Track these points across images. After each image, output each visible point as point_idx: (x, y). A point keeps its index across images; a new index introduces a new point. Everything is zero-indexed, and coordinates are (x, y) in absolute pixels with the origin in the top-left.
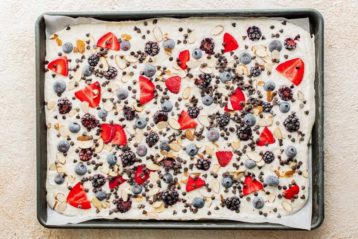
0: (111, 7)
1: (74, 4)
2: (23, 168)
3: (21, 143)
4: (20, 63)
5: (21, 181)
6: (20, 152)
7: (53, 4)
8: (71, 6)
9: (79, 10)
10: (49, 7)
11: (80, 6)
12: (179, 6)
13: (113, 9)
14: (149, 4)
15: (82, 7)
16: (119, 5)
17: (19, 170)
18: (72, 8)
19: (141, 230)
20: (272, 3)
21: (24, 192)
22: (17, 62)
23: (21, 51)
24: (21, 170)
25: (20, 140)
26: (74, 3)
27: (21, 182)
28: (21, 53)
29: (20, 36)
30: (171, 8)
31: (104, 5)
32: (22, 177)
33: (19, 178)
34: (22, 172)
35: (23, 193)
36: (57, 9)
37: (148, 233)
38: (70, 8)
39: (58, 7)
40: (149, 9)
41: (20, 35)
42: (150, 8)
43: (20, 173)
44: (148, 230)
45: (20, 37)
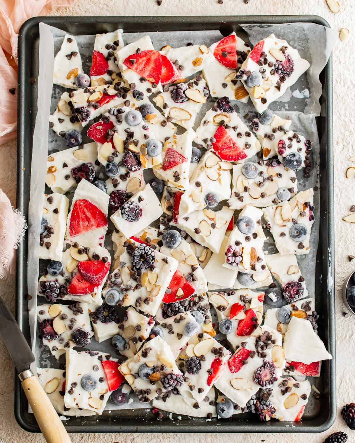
0: (340, 140)
1: (344, 86)
2: (107, 10)
3: (144, 8)
4: (259, 7)
5: (89, 6)
6: (131, 5)
7: (345, 56)
8: (342, 83)
9: (336, 93)
10: (340, 50)
11: (342, 95)
12: (341, 238)
13: (337, 142)
14: (343, 195)
15: (340, 99)
16: (342, 152)
17: (105, 4)
18: (339, 83)
19: (16, 180)
20: (344, 373)
21: (72, 11)
22: (261, 3)
23: (278, 9)
24: (105, 7)
25: (148, 6)
26: (346, 86)
27: (87, 8)
28: (275, 9)
29: (299, 8)
30: (337, 227)
31: (343, 131)
32: (94, 7)
33: (94, 4)
34: (102, 9)
35: (71, 9)
36: (338, 62)
37: (11, 190)
38: (339, 80)
39: (340, 62)
40: (337, 195)
41: (301, 7)
42: (337, 197)
43: (101, 6)
44: (15, 190)
45: (297, 8)
